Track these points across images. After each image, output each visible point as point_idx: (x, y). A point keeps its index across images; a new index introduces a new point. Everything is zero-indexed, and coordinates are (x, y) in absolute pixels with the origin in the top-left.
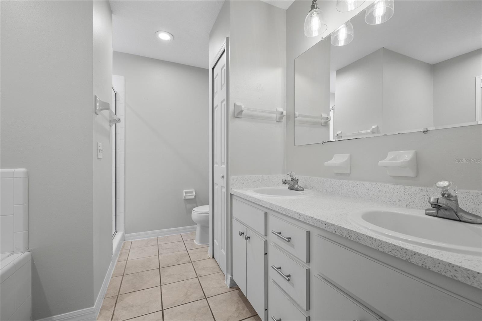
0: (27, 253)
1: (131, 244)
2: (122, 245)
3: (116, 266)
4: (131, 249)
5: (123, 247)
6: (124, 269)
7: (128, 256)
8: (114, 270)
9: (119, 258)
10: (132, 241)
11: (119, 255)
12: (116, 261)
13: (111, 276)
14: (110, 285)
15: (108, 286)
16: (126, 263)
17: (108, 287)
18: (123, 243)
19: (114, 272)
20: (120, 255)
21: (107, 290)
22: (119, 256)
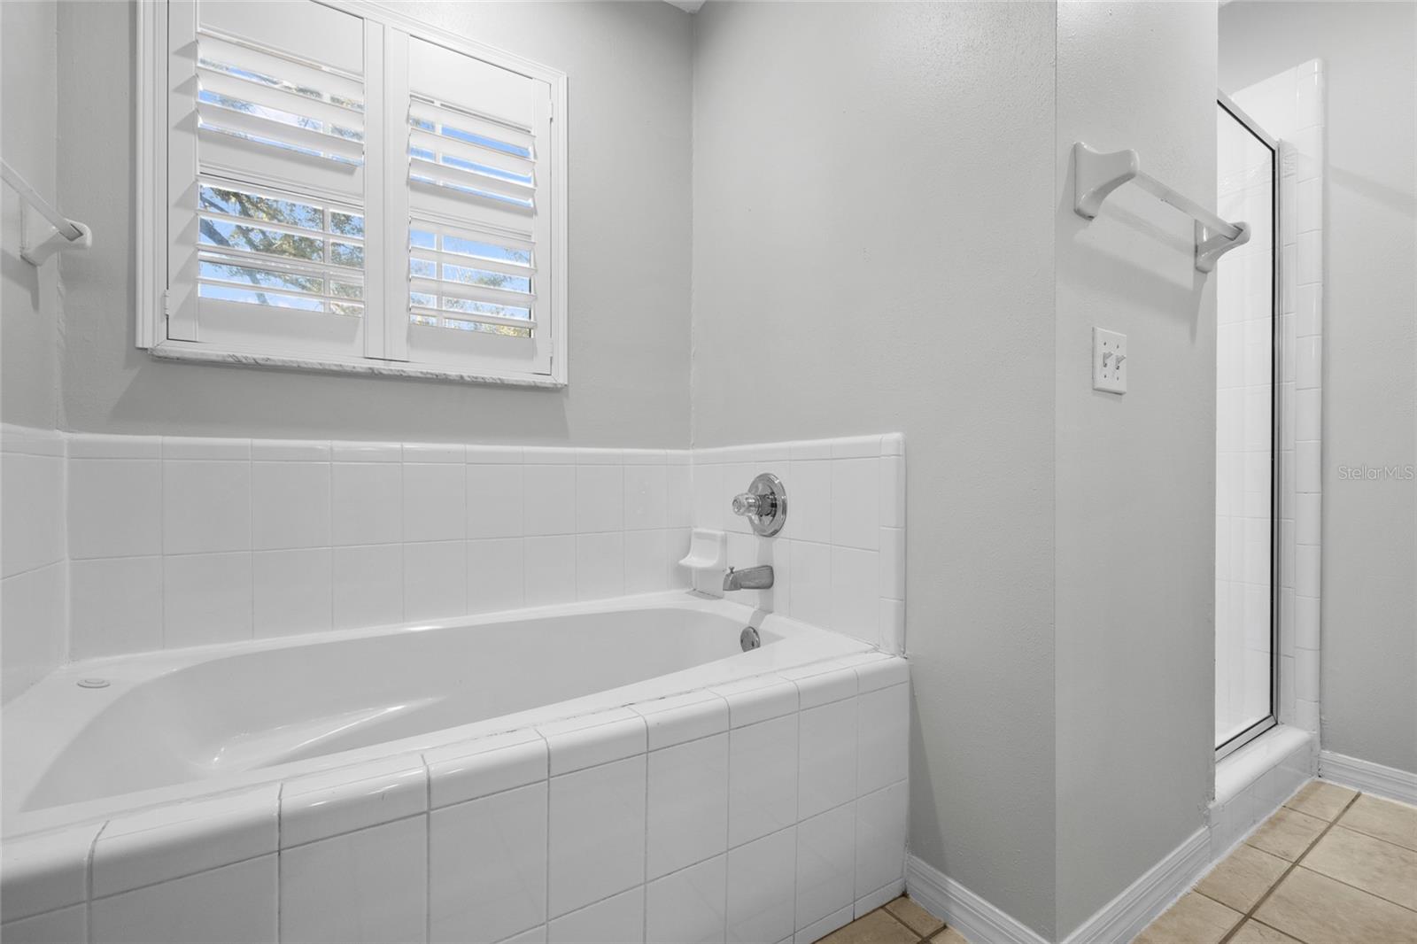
0: (898, 660)
1: (1348, 807)
2: (1299, 788)
3: (1233, 858)
4: (1335, 828)
5: (1302, 799)
6: (1262, 893)
7: (1309, 850)
8: (1218, 867)
9: (1262, 832)
10: (1358, 795)
11: (1265, 819)
12: (1244, 837)
13: (1193, 883)
14: (1171, 913)
15: (1166, 914)
16: (1288, 872)
17: (1161, 918)
18: (1305, 783)
19: (1213, 873)
20: (1274, 823)
21: (1155, 927)
22: (1265, 824)
